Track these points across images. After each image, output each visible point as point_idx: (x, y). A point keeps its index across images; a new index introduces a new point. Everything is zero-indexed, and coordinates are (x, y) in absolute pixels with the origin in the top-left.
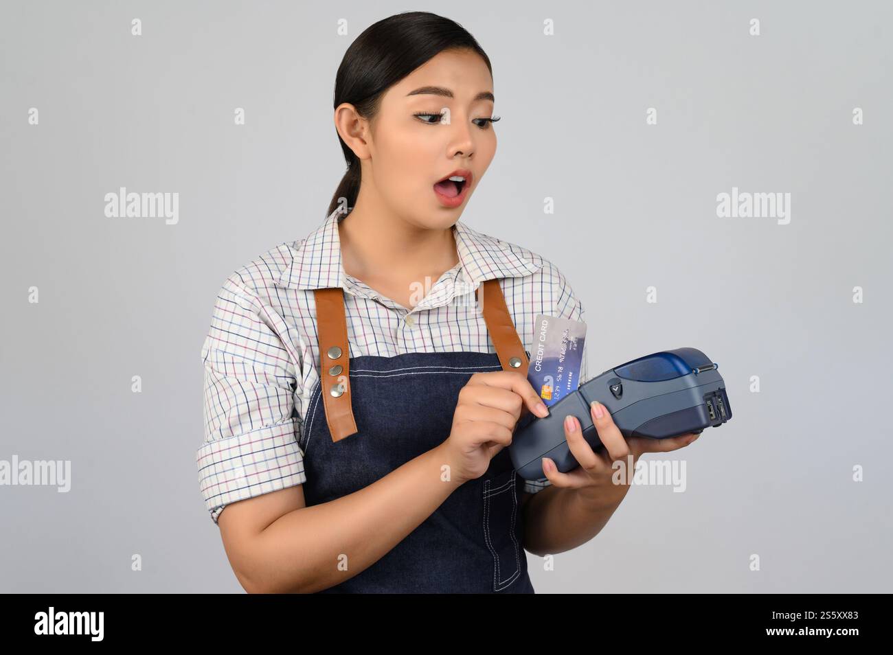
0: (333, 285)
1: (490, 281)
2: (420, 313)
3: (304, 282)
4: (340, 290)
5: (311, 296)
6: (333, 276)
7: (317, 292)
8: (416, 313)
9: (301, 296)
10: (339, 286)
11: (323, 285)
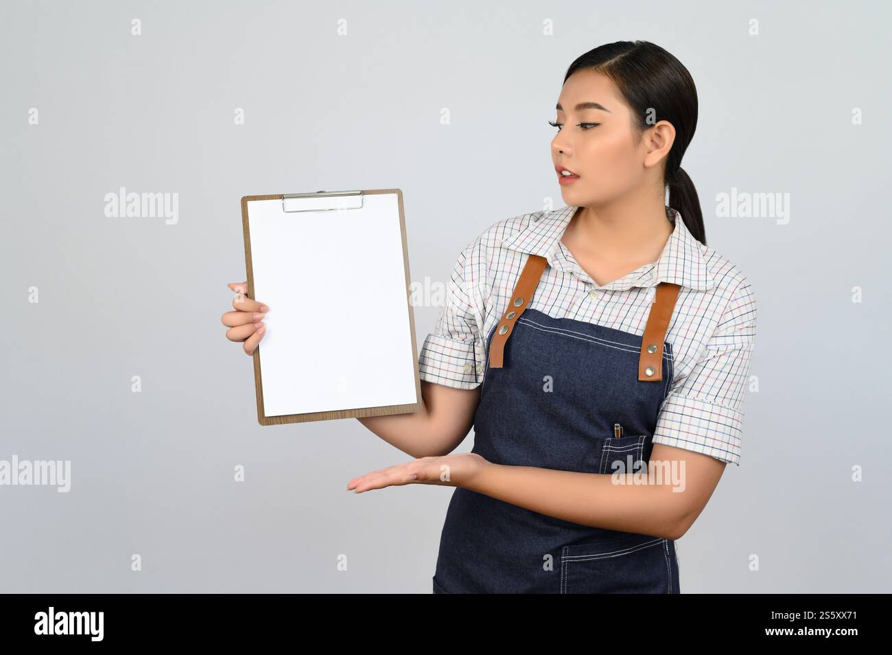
0: (540, 254)
1: (670, 284)
2: (606, 291)
3: (523, 246)
4: (545, 259)
5: (525, 259)
6: (546, 247)
7: (531, 256)
8: (600, 290)
9: (518, 257)
10: (544, 257)
11: (534, 252)
